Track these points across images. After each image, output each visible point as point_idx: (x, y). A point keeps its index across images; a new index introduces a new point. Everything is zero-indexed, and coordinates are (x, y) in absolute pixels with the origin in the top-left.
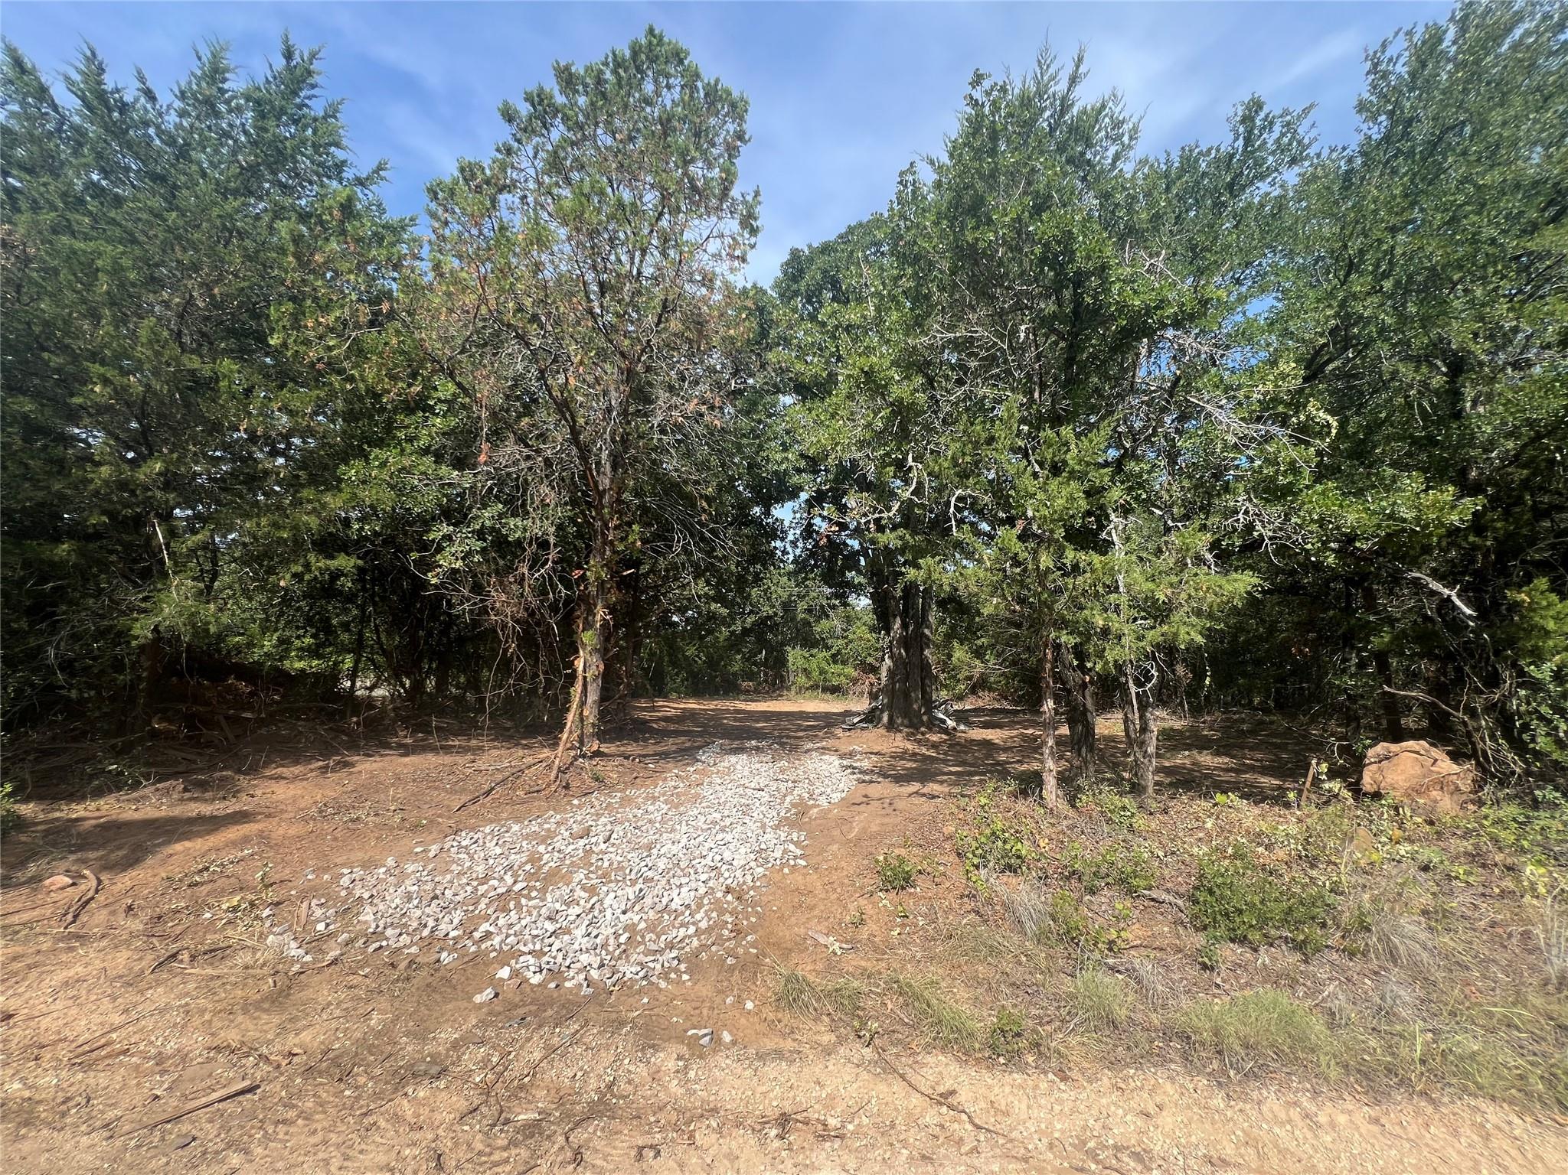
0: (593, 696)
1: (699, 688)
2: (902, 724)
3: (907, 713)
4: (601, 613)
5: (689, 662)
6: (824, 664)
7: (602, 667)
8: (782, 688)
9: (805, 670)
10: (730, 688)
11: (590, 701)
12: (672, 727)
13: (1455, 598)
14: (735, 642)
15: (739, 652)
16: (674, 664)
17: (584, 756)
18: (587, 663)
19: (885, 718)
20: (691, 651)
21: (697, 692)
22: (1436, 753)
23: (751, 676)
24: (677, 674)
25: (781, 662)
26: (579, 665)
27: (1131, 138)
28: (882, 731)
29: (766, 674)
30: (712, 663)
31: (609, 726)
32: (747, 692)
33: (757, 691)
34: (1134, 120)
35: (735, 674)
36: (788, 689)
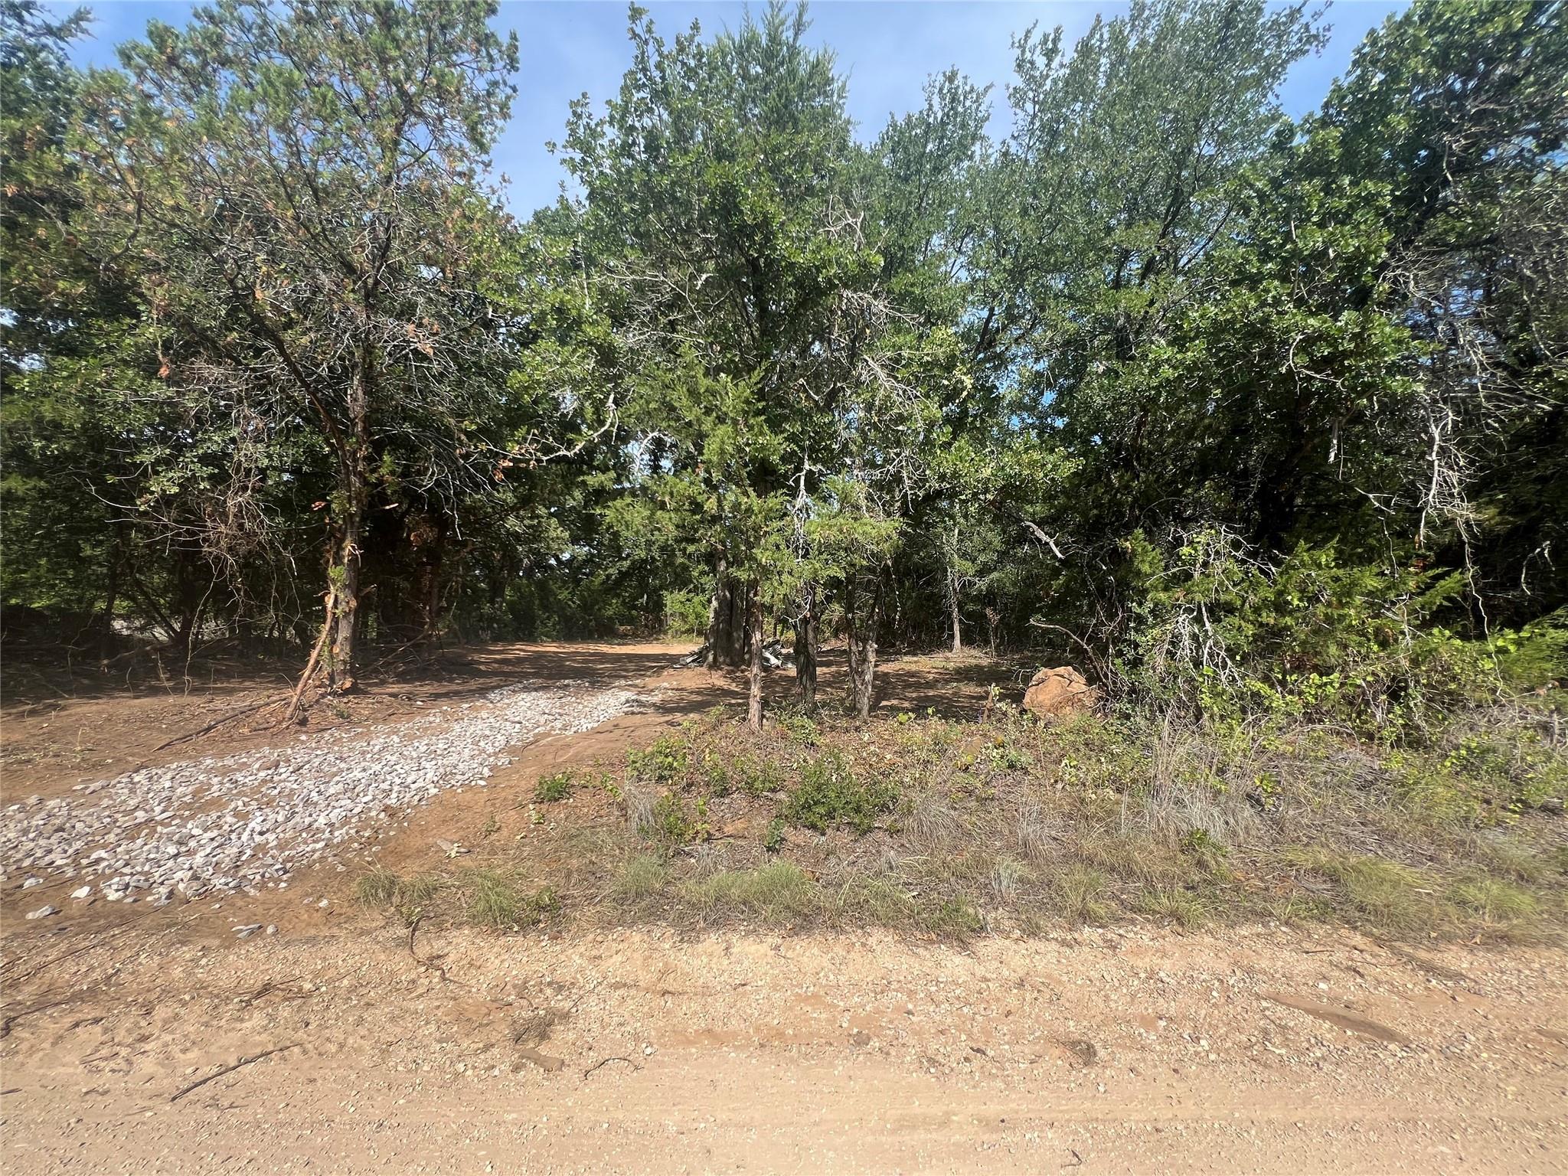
0: (344, 632)
1: (571, 631)
2: (724, 662)
3: (728, 651)
4: (349, 547)
5: (562, 606)
6: (699, 609)
7: (354, 604)
8: (660, 632)
9: (682, 614)
10: (606, 631)
11: (340, 638)
12: (506, 669)
13: (1052, 544)
14: (613, 587)
15: (618, 596)
16: (545, 607)
17: (334, 694)
18: (337, 599)
19: (711, 658)
20: (563, 595)
21: (569, 637)
22: (1076, 676)
23: (631, 621)
24: (548, 618)
25: (658, 605)
26: (330, 601)
27: (840, 97)
28: (704, 669)
29: (646, 619)
30: (586, 607)
31: (412, 666)
32: (624, 636)
33: (635, 636)
34: (843, 78)
35: (610, 618)
36: (666, 633)
